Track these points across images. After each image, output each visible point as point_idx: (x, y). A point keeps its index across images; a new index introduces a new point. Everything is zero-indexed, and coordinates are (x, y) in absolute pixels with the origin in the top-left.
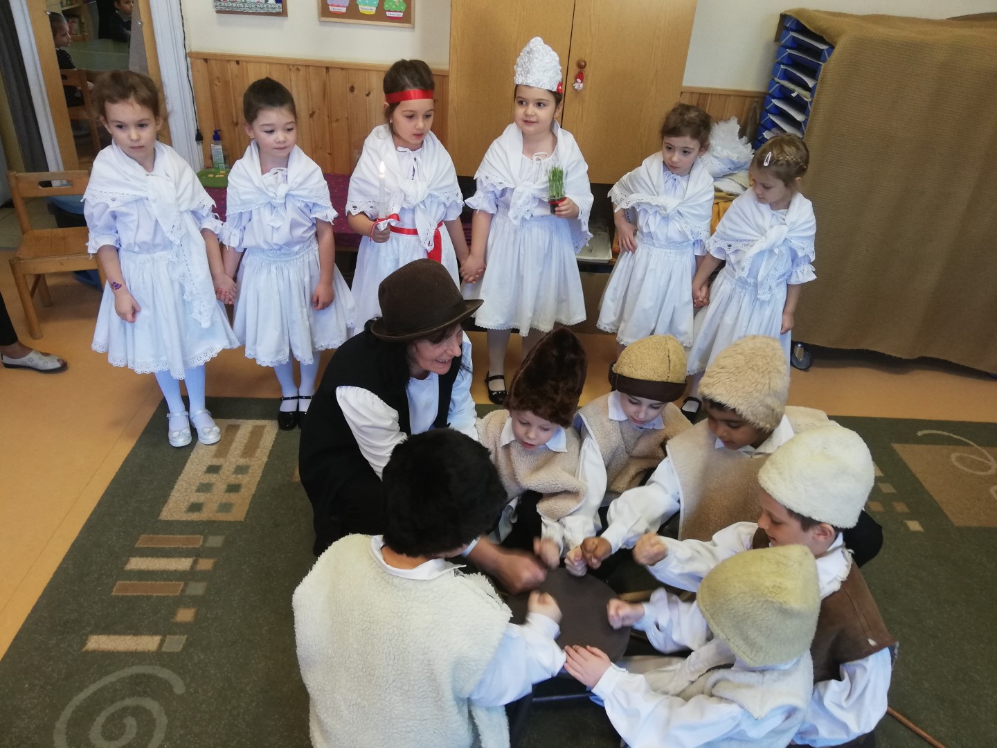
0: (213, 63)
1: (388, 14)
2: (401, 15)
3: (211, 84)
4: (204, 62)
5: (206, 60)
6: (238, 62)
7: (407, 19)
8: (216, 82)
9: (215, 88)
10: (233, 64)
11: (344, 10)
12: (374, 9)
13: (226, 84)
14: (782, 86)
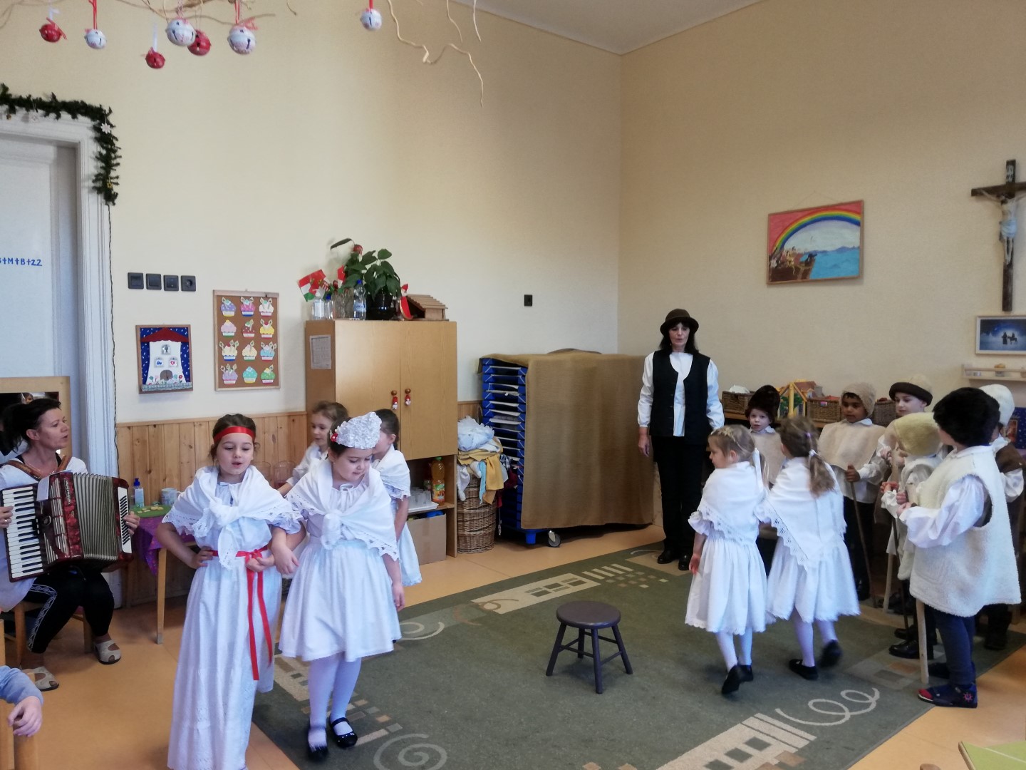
0: (135, 429)
1: (264, 381)
2: (272, 381)
3: (133, 444)
4: (127, 429)
5: (129, 428)
6: (155, 426)
7: (276, 383)
8: (137, 443)
9: (135, 447)
10: (151, 429)
11: (234, 382)
12: (255, 379)
13: (144, 442)
14: (493, 394)
